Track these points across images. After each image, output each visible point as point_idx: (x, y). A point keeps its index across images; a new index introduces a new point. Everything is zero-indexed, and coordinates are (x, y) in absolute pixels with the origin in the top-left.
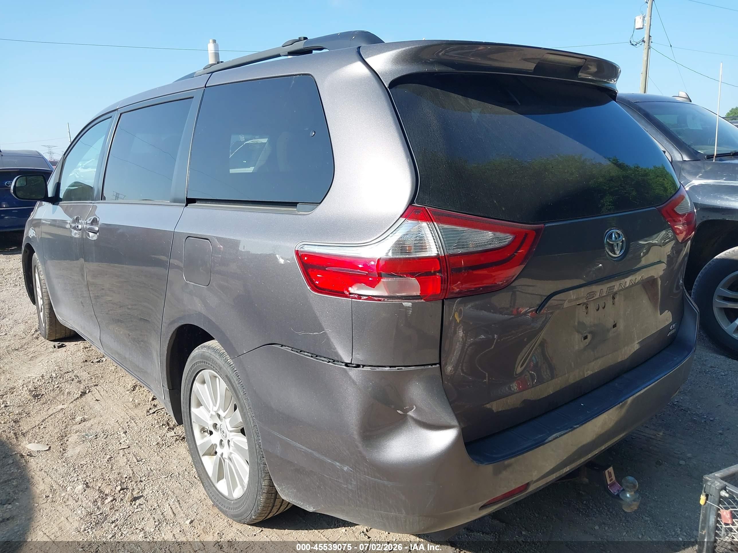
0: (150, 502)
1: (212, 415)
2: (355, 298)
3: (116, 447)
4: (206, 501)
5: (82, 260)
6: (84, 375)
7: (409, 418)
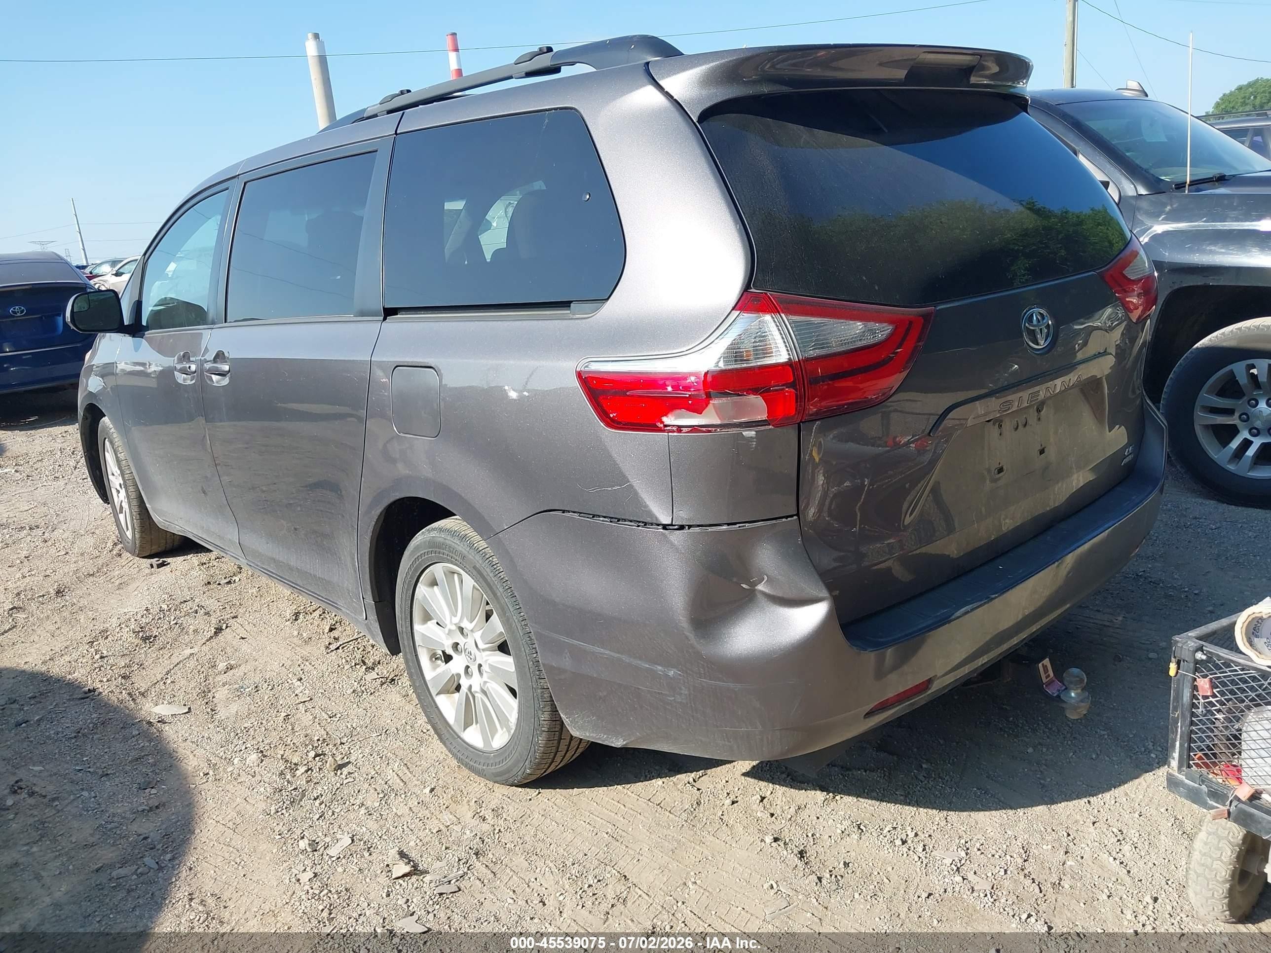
0: (363, 770)
1: (450, 630)
2: (673, 431)
3: (291, 700)
4: (447, 762)
5: (202, 420)
6: (211, 604)
7: (758, 594)
